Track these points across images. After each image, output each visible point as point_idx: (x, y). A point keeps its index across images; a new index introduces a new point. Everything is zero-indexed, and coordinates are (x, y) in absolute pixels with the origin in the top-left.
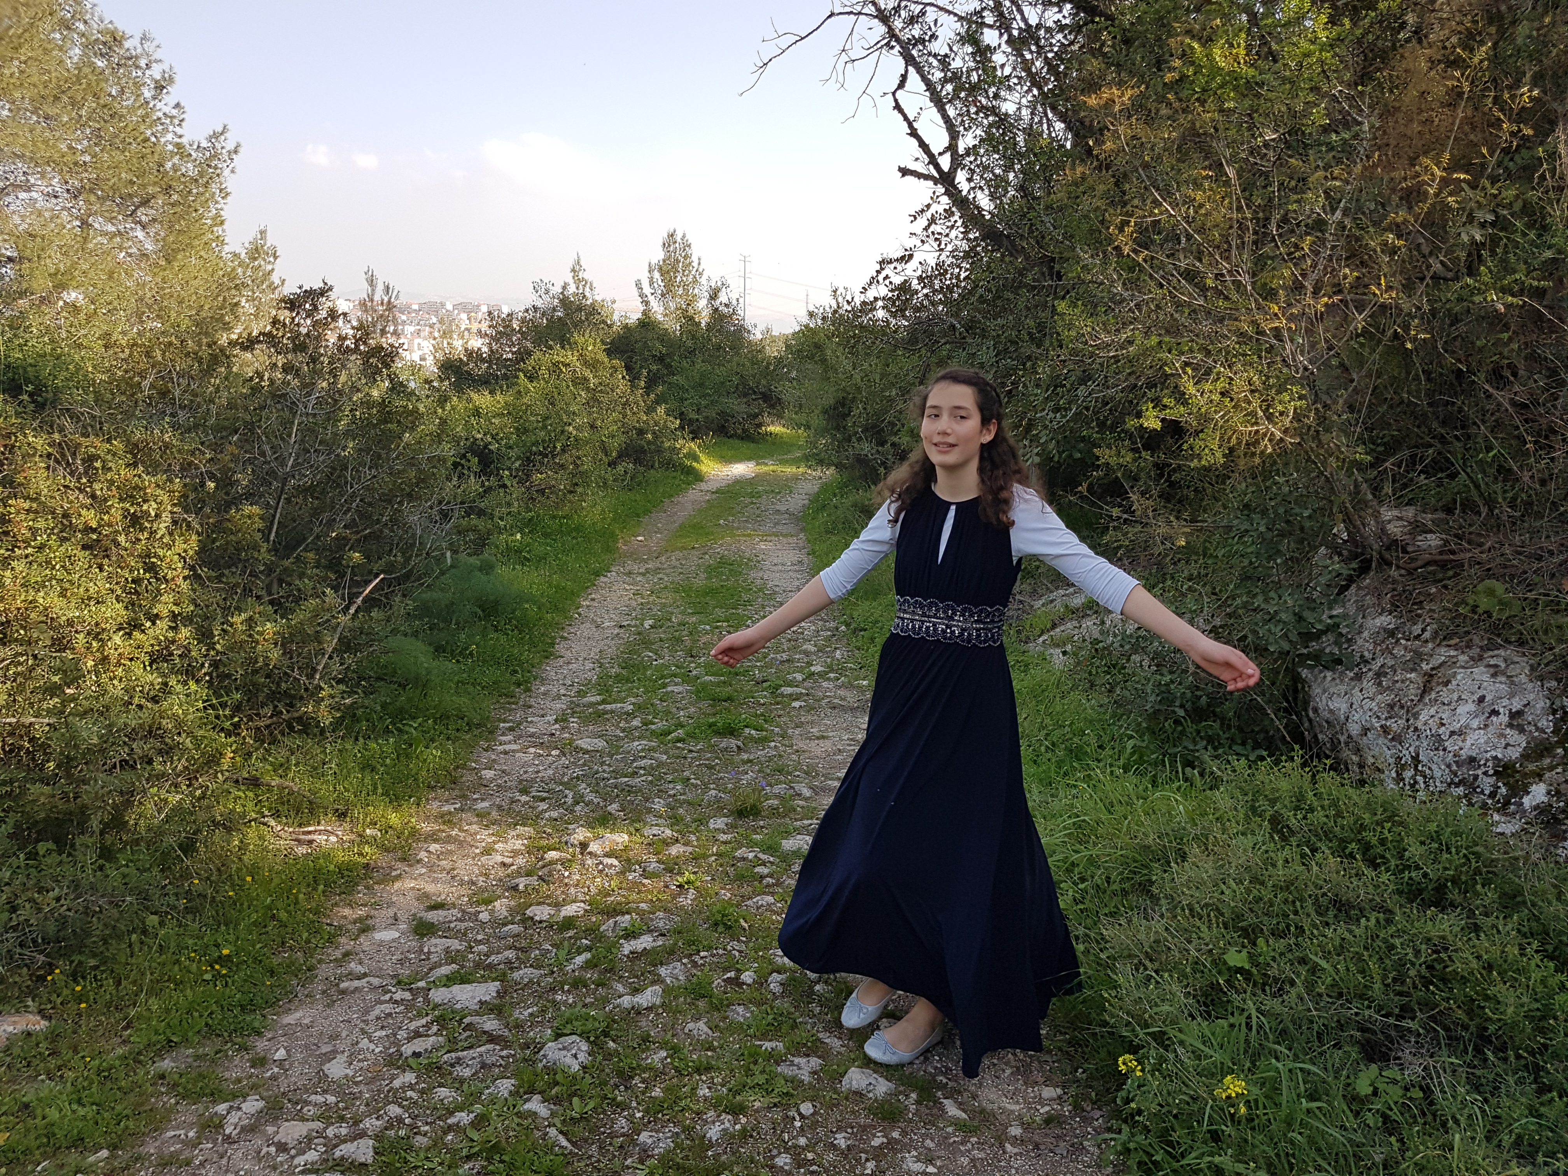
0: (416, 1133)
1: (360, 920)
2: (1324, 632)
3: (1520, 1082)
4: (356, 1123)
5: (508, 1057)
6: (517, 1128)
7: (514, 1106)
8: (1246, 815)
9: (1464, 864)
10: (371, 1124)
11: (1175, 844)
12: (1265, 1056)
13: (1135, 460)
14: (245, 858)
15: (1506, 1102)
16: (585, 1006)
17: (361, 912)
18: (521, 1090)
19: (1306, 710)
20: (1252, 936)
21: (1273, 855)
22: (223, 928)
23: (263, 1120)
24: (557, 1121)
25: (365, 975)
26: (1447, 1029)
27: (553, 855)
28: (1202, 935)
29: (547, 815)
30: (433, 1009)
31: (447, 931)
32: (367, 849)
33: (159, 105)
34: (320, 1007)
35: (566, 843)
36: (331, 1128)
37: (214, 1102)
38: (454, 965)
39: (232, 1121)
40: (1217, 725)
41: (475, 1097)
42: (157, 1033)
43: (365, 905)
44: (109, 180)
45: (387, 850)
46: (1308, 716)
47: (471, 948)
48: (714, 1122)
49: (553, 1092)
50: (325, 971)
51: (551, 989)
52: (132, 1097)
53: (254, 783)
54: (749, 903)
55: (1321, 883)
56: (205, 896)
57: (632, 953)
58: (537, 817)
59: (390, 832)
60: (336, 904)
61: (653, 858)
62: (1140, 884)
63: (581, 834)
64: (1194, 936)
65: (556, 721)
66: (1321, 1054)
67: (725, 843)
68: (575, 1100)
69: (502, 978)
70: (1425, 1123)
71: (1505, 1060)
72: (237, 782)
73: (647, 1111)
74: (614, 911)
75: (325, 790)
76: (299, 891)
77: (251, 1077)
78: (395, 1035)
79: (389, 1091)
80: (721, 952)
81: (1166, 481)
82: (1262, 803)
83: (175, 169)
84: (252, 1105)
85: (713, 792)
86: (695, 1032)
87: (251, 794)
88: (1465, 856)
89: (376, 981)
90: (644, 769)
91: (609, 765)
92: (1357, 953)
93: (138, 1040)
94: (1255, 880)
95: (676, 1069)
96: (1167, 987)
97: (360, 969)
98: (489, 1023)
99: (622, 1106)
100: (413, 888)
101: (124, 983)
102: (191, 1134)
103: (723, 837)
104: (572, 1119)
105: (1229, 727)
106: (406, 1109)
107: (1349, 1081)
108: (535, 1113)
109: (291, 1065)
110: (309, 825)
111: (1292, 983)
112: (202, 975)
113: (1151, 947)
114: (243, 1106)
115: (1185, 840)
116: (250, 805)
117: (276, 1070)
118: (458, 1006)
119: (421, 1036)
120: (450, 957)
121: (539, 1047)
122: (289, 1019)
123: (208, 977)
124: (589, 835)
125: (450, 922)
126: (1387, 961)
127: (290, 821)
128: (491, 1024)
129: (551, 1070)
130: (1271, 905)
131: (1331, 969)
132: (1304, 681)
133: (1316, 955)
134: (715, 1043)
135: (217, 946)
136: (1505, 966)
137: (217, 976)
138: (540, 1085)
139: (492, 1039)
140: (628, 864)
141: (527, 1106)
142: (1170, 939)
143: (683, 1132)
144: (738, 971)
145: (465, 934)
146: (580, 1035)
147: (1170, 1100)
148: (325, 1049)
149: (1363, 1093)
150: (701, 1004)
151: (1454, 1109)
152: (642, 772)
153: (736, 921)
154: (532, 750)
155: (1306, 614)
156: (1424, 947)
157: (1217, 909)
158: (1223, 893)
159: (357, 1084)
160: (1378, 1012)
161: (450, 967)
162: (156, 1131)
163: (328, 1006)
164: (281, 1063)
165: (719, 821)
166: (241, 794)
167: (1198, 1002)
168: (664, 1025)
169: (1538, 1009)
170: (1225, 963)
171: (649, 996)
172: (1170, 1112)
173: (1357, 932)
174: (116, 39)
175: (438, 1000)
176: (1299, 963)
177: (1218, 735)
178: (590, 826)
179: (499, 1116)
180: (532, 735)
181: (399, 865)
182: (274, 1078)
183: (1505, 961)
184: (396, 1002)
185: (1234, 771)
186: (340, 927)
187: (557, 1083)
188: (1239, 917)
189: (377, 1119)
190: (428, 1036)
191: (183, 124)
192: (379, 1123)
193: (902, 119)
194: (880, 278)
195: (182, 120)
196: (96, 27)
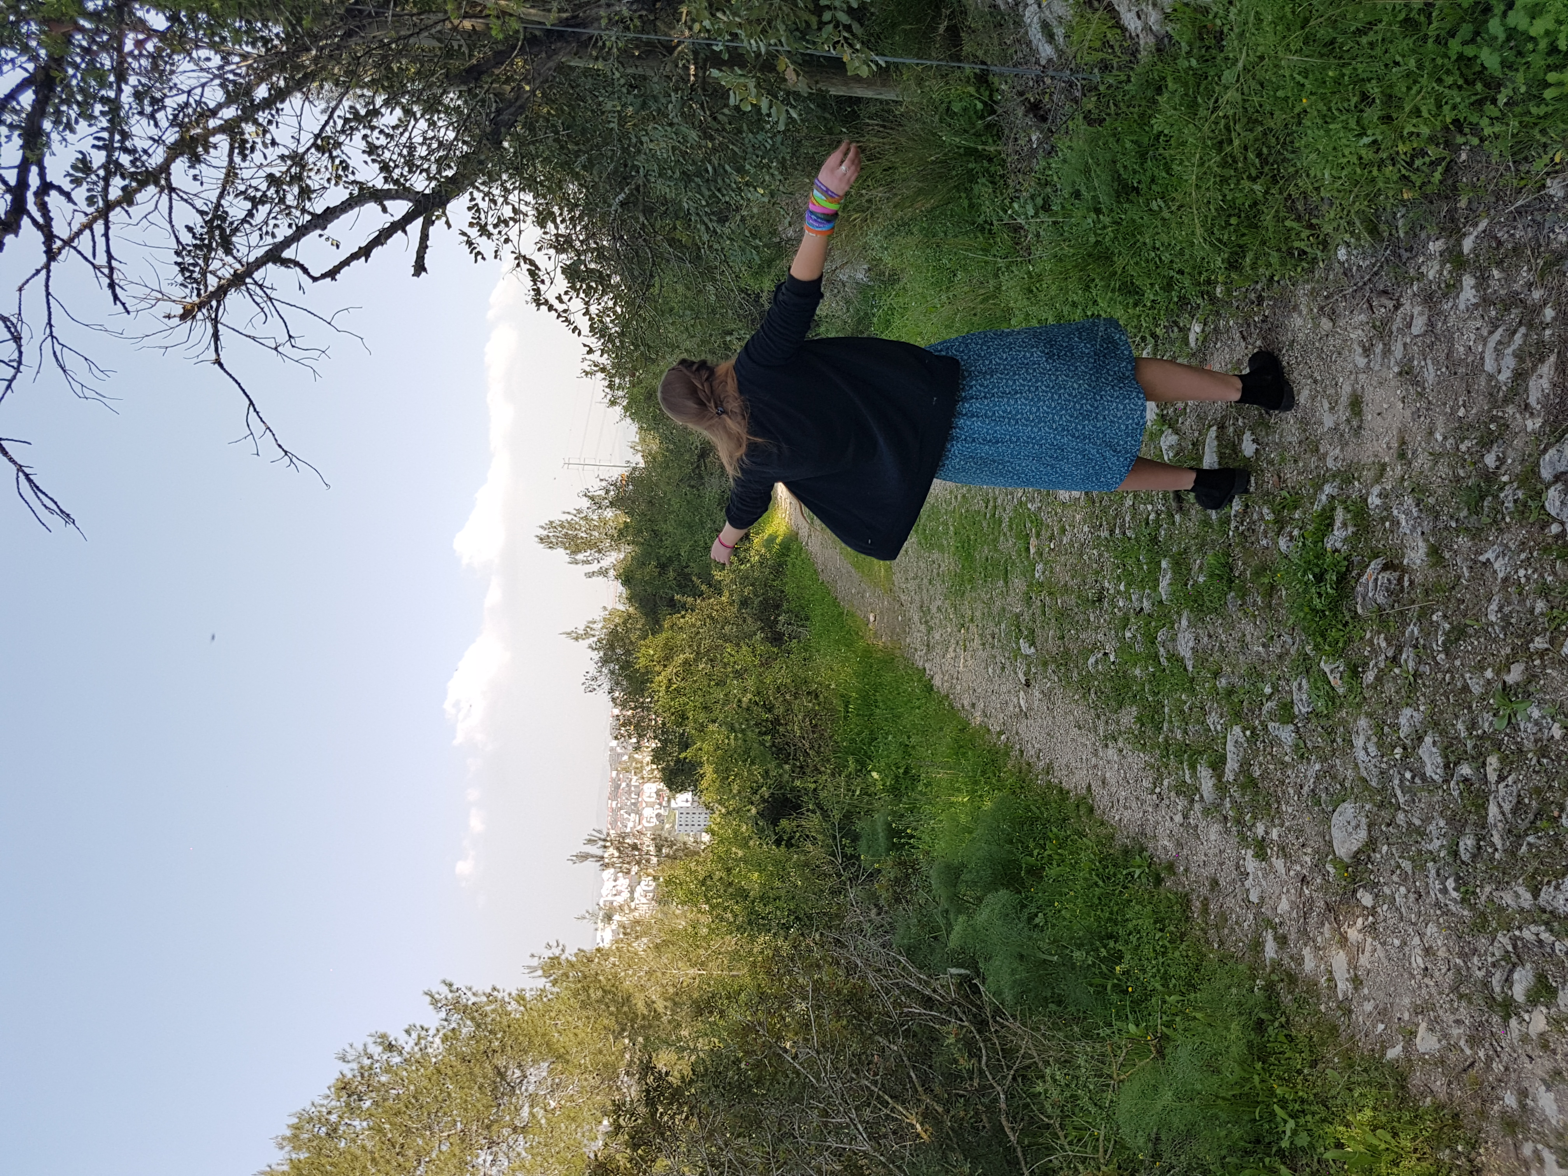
33: (407, 1048)
174: (344, 1087)
191: (426, 1026)
193: (347, 268)
194: (560, 307)
195: (422, 1028)
196: (333, 1103)
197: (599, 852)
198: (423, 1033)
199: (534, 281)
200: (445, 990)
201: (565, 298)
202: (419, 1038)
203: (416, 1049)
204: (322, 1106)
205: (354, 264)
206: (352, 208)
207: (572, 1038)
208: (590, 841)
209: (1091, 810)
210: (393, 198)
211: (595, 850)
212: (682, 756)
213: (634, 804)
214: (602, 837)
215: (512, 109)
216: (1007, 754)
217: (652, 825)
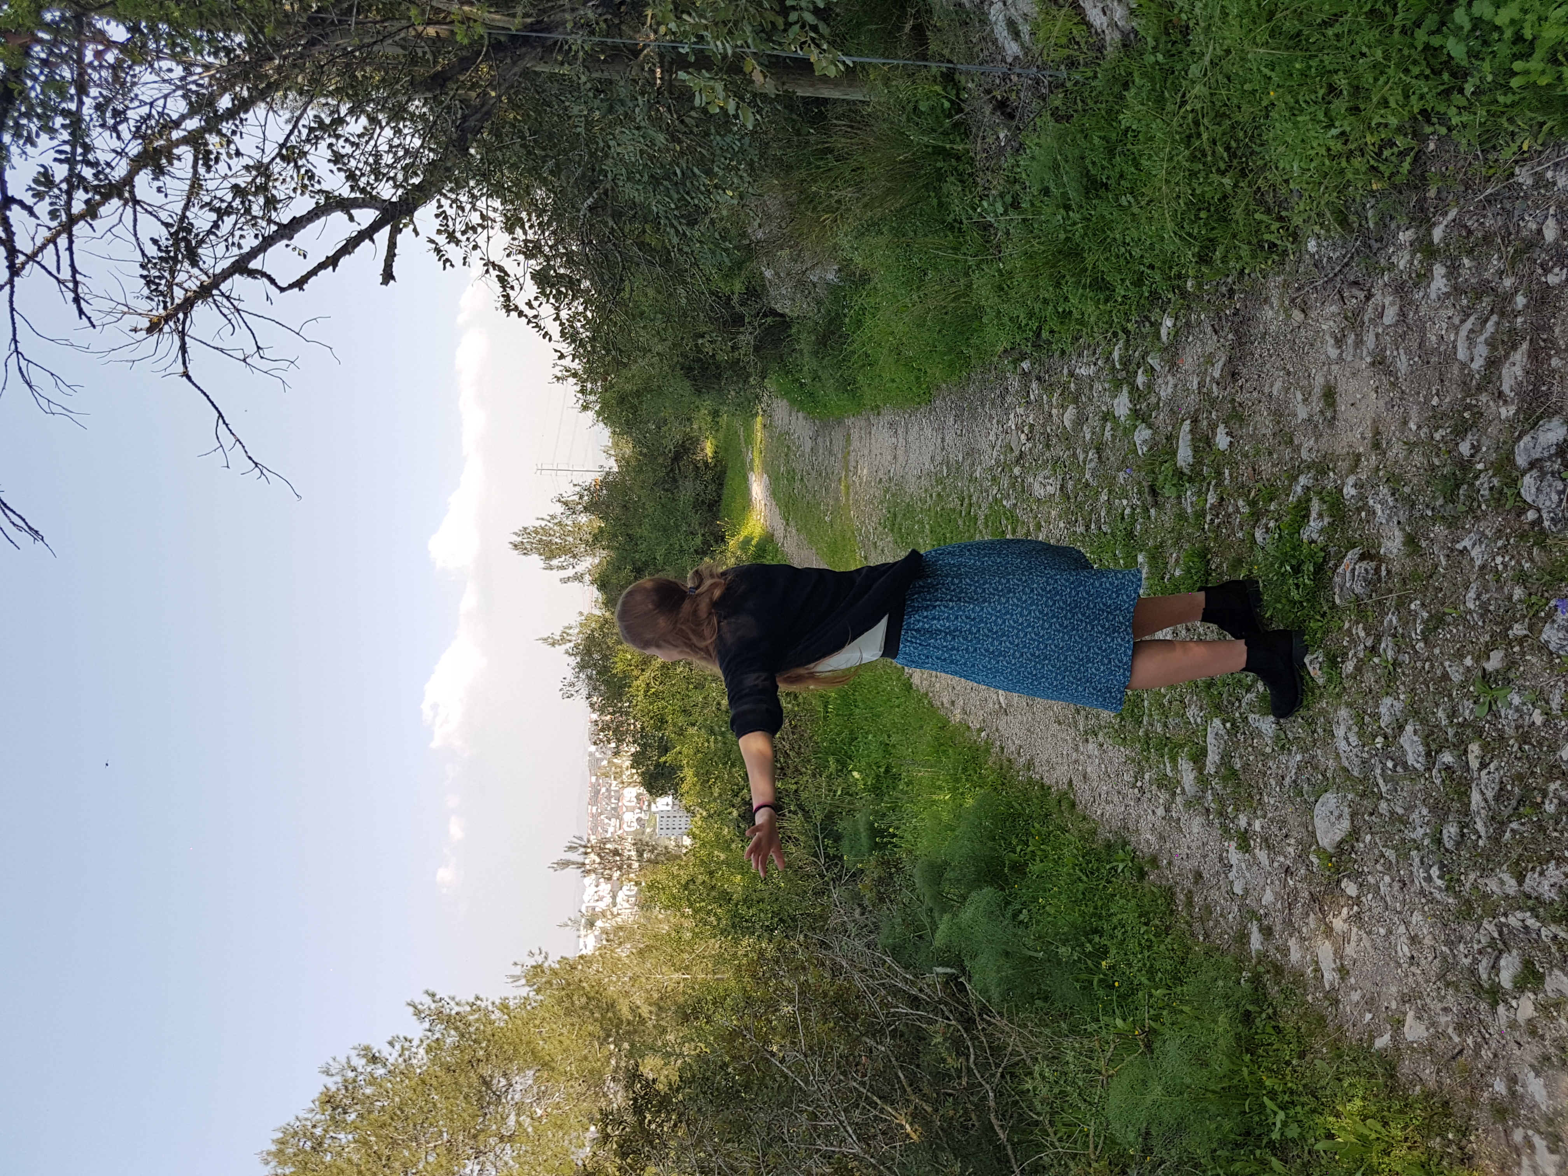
33: (391, 1060)
174: (328, 1100)
191: (409, 1037)
193: (314, 278)
194: (530, 313)
195: (406, 1039)
196: (318, 1117)
197: (580, 859)
198: (407, 1044)
199: (504, 287)
200: (428, 1000)
201: (535, 304)
202: (403, 1049)
203: (400, 1060)
204: (306, 1119)
205: (322, 273)
206: (319, 218)
207: (558, 1046)
208: (571, 848)
209: (1073, 805)
210: (360, 207)
211: (575, 857)
212: (662, 759)
213: (614, 809)
214: (583, 843)
215: (478, 116)
216: (987, 751)
217: (632, 829)
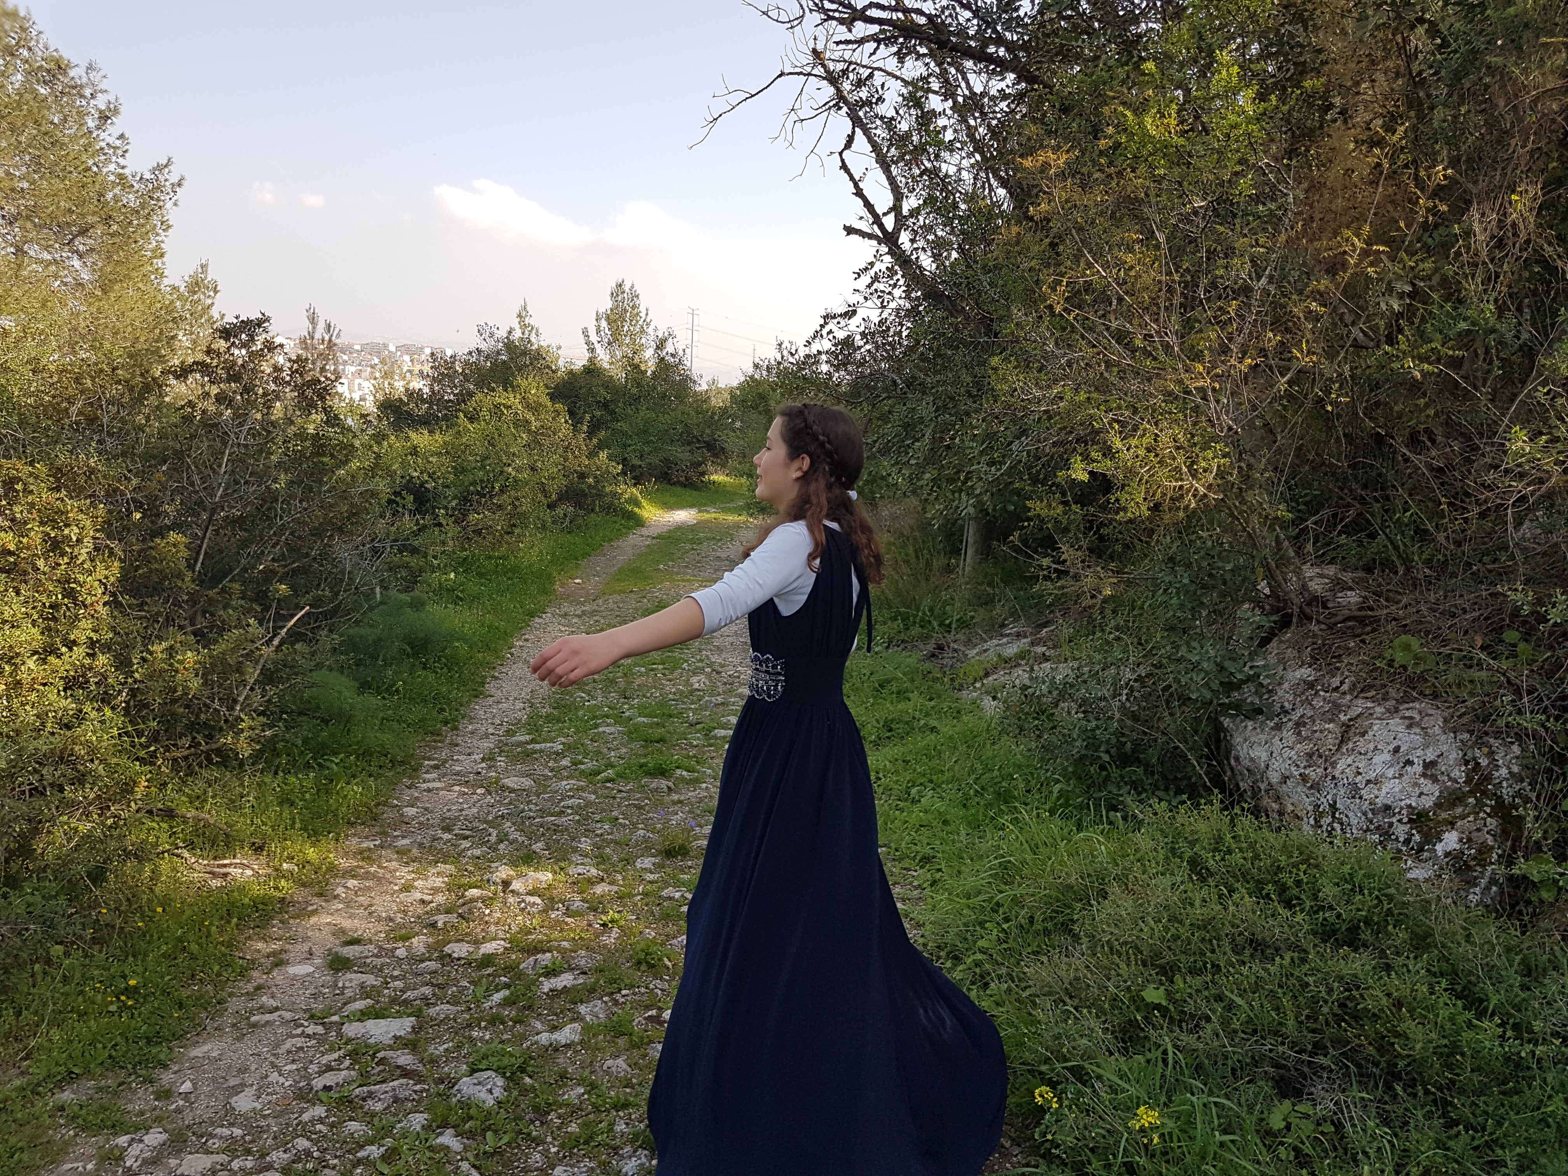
0: (324, 1167)
1: (274, 954)
2: (1244, 682)
3: (1429, 1116)
4: (263, 1156)
5: (422, 1092)
6: (429, 1162)
7: (427, 1140)
8: (1167, 858)
9: (1376, 907)
10: (278, 1157)
11: (1096, 884)
12: (1181, 1091)
13: (1065, 513)
14: (157, 890)
15: (1415, 1136)
16: (502, 1042)
17: (275, 946)
18: (434, 1124)
19: (1228, 759)
20: (1170, 974)
21: (1190, 894)
22: (131, 959)
23: (166, 1153)
24: (470, 1155)
25: (277, 1009)
26: (1358, 1066)
27: (474, 892)
28: (1121, 972)
29: (469, 853)
30: (346, 1043)
31: (364, 967)
32: (283, 883)
34: (229, 1040)
35: (488, 881)
36: (236, 1161)
37: (115, 1134)
38: (368, 1000)
39: (133, 1153)
40: (1140, 771)
41: (386, 1131)
42: (57, 1064)
43: (279, 940)
44: (47, 207)
45: (304, 885)
46: (1230, 764)
47: (388, 983)
48: (630, 1157)
49: (467, 1126)
50: (235, 1004)
51: (469, 1026)
52: (28, 1130)
53: (169, 814)
54: (675, 942)
55: (1238, 922)
56: (113, 927)
57: (551, 990)
58: (459, 855)
59: (308, 867)
60: (249, 938)
61: (577, 897)
62: (1062, 924)
63: (504, 872)
64: (1113, 972)
65: (483, 760)
66: (1236, 1089)
67: (651, 882)
68: (489, 1134)
69: (418, 1014)
70: (1336, 1157)
71: (1415, 1096)
72: (150, 812)
73: (562, 1146)
74: (535, 949)
75: (242, 824)
76: (211, 924)
77: (154, 1109)
78: (306, 1069)
79: (297, 1125)
80: (643, 990)
81: (1094, 534)
82: (1182, 844)
83: (116, 199)
84: (155, 1137)
85: (641, 832)
86: (614, 1069)
87: (165, 825)
88: (1377, 897)
89: (288, 1015)
90: (572, 808)
91: (536, 804)
92: (1271, 991)
93: (38, 1071)
94: (1173, 919)
95: (593, 1105)
96: (1086, 1023)
97: (273, 1003)
98: (403, 1058)
99: (538, 1141)
100: (329, 924)
101: (24, 1012)
102: (90, 1167)
103: (650, 877)
104: (485, 1153)
105: (1152, 773)
106: (316, 1142)
107: (1263, 1116)
108: (448, 1147)
109: (197, 1098)
110: (225, 858)
111: (1208, 1019)
112: (107, 1007)
113: (1070, 984)
114: (145, 1138)
115: (1107, 880)
116: (164, 837)
117: (181, 1103)
118: (372, 1041)
119: (332, 1070)
120: (365, 992)
121: (453, 1083)
122: (197, 1052)
123: (113, 1008)
124: (512, 873)
125: (367, 957)
126: (1301, 998)
127: (205, 854)
128: (405, 1059)
129: (466, 1105)
130: (1189, 944)
131: (1246, 1006)
132: (1225, 730)
133: (1232, 992)
134: (634, 1081)
135: (124, 977)
136: (1415, 1004)
137: (123, 1007)
138: (453, 1119)
139: (406, 1073)
140: (551, 903)
141: (440, 1140)
142: (1089, 976)
143: (599, 1166)
144: (660, 1009)
145: (381, 970)
146: (495, 1071)
147: (1087, 1133)
148: (233, 1082)
149: (1276, 1128)
150: (621, 1042)
151: (1364, 1143)
152: (569, 811)
153: (660, 959)
154: (457, 788)
155: (1227, 664)
156: (1336, 984)
157: (1137, 948)
158: (1142, 930)
159: (265, 1117)
160: (1291, 1049)
161: (364, 1002)
162: (52, 1163)
163: (238, 1039)
164: (186, 1096)
165: (646, 861)
166: (154, 825)
167: (1116, 1037)
168: (582, 1062)
169: (1446, 1046)
170: (1144, 1000)
171: (568, 1033)
172: (1087, 1146)
173: (1272, 969)
174: (60, 67)
175: (351, 1034)
176: (1216, 1001)
177: (1142, 781)
178: (513, 864)
179: (410, 1150)
180: (457, 774)
181: (316, 900)
182: (178, 1111)
183: (1414, 999)
184: (308, 1036)
185: (1156, 814)
186: (253, 961)
187: (471, 1118)
188: (1158, 955)
189: (285, 1152)
190: (339, 1070)
191: (127, 155)
192: (286, 1156)
193: (848, 179)
195: (126, 151)
196: (40, 54)
197: (318, 336)
198: (120, 152)
200: (174, 178)
204: (38, 42)
205: (851, 184)
206: (890, 185)
208: (329, 326)
210: (895, 218)
